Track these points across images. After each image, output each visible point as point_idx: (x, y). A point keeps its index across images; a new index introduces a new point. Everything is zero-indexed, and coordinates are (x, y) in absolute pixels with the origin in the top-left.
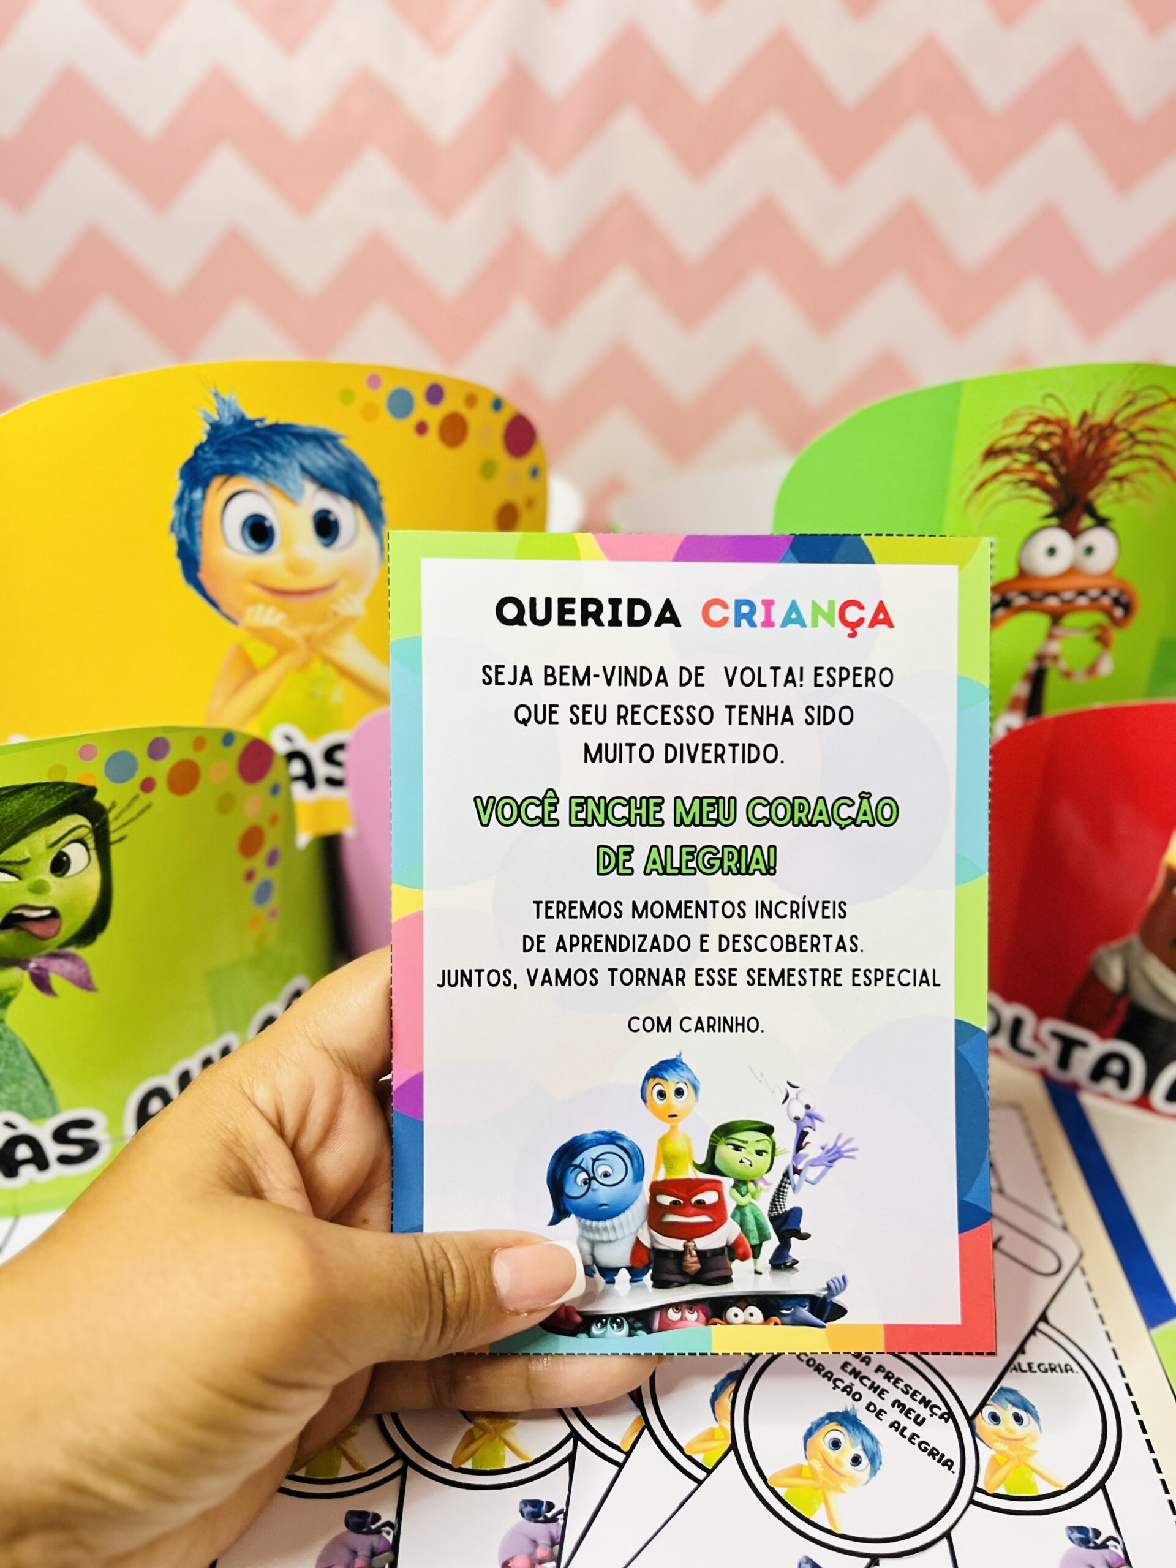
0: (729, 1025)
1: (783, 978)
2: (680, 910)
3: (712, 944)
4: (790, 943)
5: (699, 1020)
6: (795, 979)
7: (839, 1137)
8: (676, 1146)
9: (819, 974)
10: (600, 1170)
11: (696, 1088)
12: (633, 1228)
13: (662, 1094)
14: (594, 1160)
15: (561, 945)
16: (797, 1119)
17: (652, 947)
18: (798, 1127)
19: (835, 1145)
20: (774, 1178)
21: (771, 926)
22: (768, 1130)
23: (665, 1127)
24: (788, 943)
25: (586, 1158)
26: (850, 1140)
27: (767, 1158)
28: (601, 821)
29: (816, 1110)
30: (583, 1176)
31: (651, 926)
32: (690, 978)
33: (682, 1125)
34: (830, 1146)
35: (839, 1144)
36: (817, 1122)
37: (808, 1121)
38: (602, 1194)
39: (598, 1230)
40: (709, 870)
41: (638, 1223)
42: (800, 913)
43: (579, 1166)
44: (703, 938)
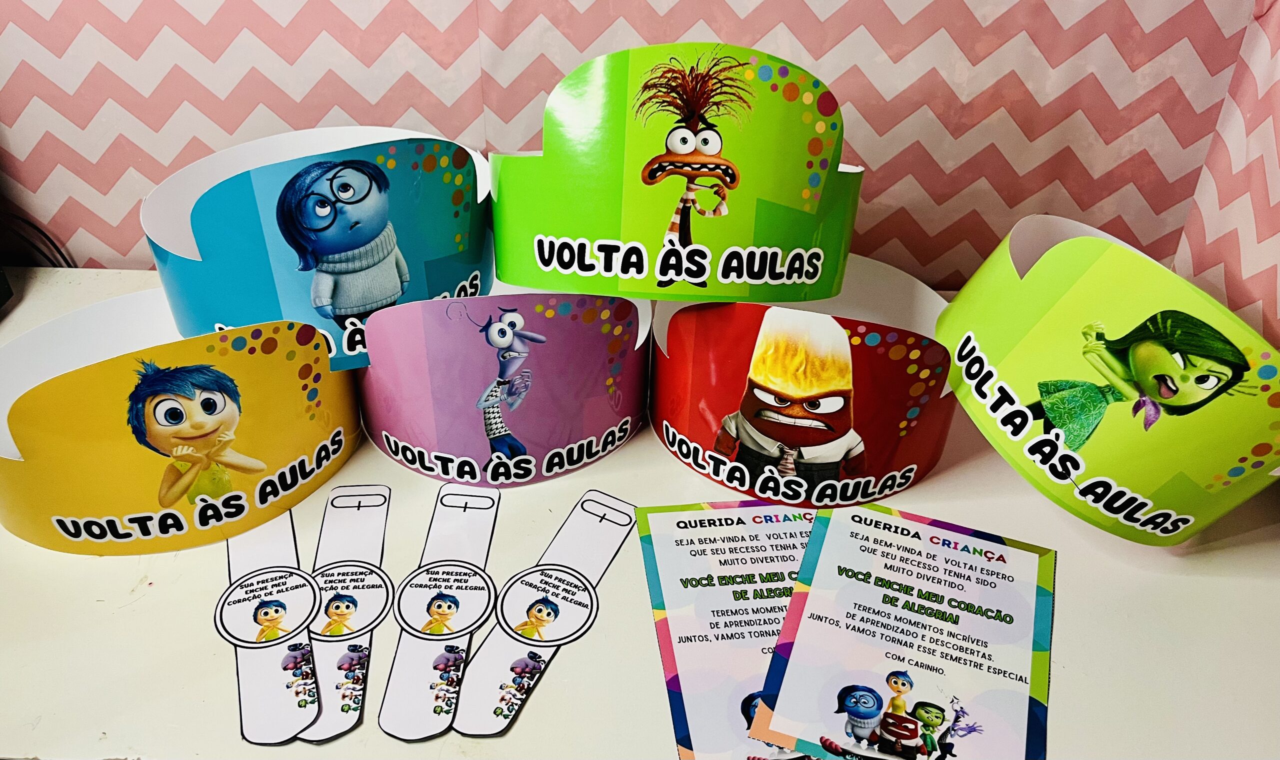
0: (931, 669)
1: (957, 659)
2: (916, 624)
3: (927, 639)
4: (961, 649)
5: (917, 662)
6: (962, 661)
7: (975, 723)
8: (898, 702)
9: (973, 664)
10: (863, 700)
11: (911, 686)
12: (873, 726)
13: (896, 683)
14: (861, 696)
15: (862, 619)
16: (956, 711)
17: (901, 633)
18: (956, 714)
19: (973, 726)
20: (943, 728)
21: (953, 641)
22: (943, 711)
23: (895, 695)
24: (960, 649)
25: (859, 694)
26: (981, 726)
27: (940, 721)
28: (887, 587)
29: (966, 710)
30: (855, 700)
31: (901, 625)
32: (915, 647)
33: (902, 696)
34: (971, 725)
35: (975, 726)
36: (965, 715)
37: (961, 713)
38: (862, 709)
39: (856, 721)
40: (930, 615)
41: (875, 725)
42: (967, 640)
43: (853, 696)
44: (923, 636)
